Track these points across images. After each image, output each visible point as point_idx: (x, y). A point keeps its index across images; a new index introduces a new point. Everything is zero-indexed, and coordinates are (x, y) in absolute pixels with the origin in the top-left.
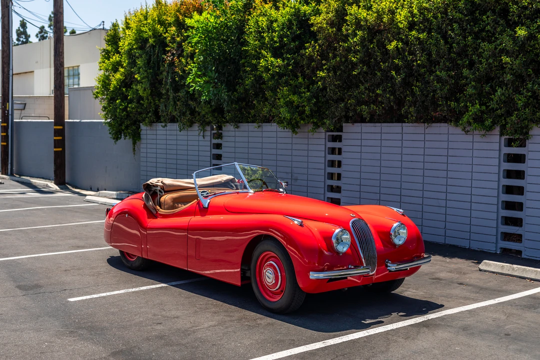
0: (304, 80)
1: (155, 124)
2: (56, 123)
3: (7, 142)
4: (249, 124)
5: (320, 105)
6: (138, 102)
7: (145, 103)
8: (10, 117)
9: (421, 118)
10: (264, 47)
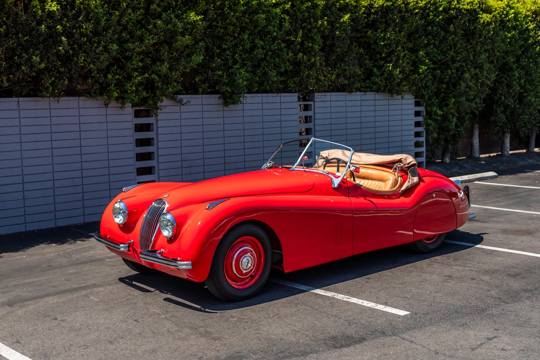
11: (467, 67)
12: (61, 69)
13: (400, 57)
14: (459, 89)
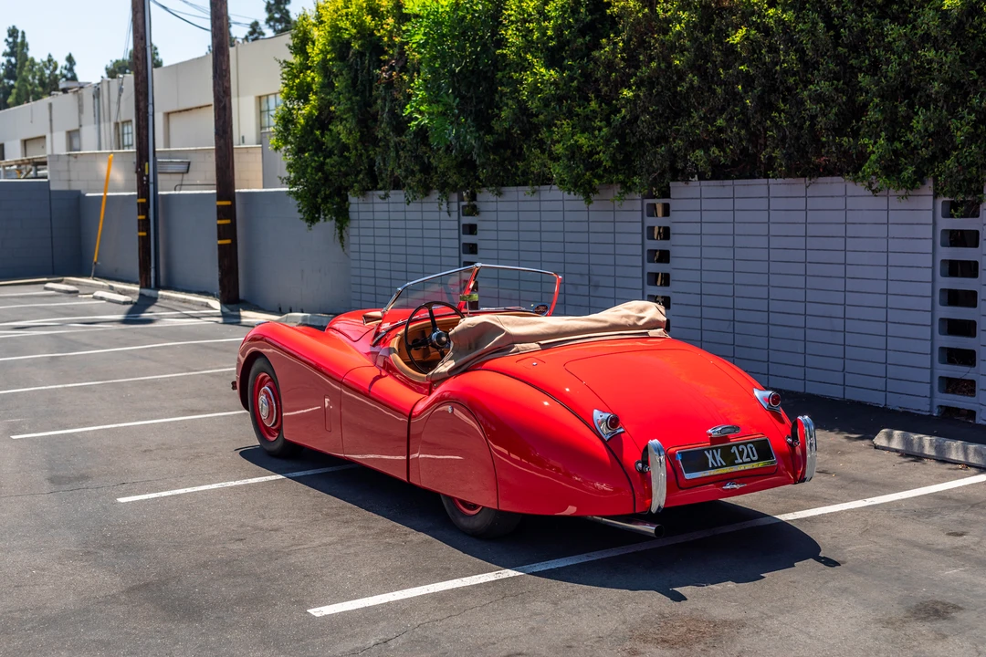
0: (600, 106)
1: (370, 193)
2: (220, 196)
3: (148, 230)
4: (520, 188)
5: (629, 149)
6: (341, 155)
7: (353, 155)
8: (151, 186)
9: (798, 169)
10: (533, 47)
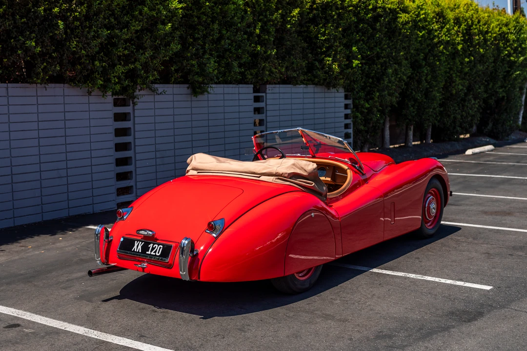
11: (389, 63)
12: (53, 54)
13: (337, 51)
14: (383, 83)
